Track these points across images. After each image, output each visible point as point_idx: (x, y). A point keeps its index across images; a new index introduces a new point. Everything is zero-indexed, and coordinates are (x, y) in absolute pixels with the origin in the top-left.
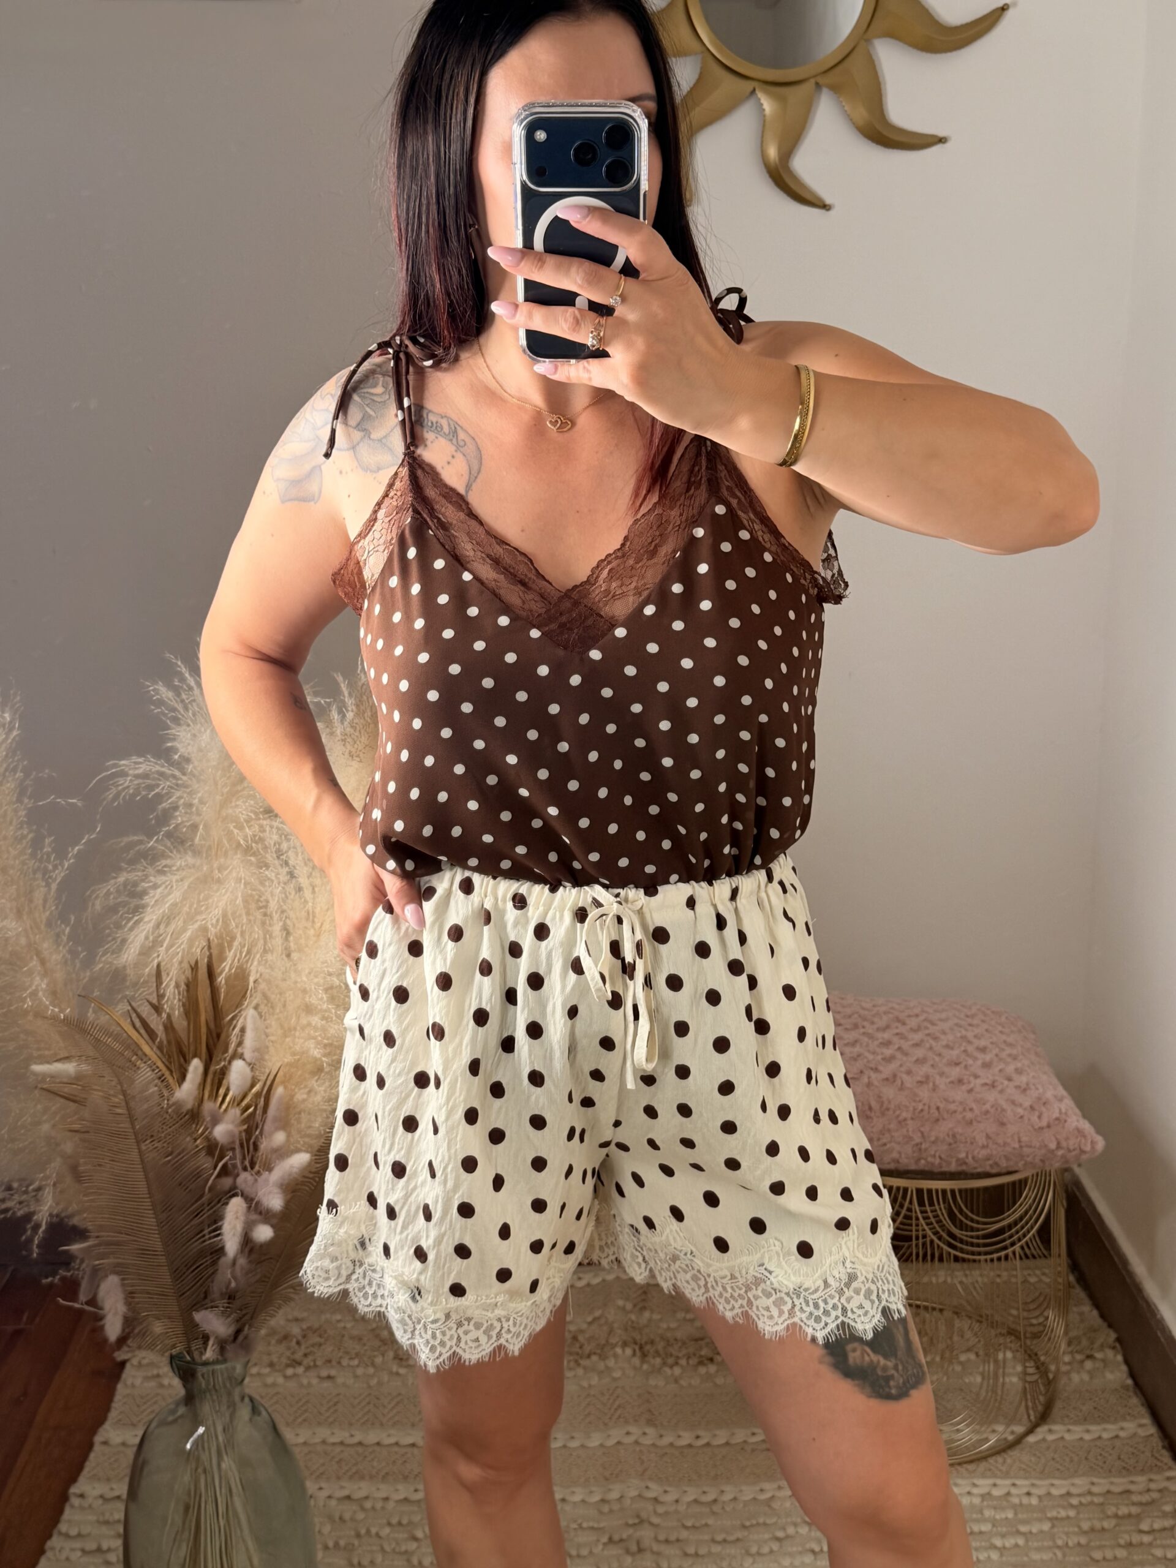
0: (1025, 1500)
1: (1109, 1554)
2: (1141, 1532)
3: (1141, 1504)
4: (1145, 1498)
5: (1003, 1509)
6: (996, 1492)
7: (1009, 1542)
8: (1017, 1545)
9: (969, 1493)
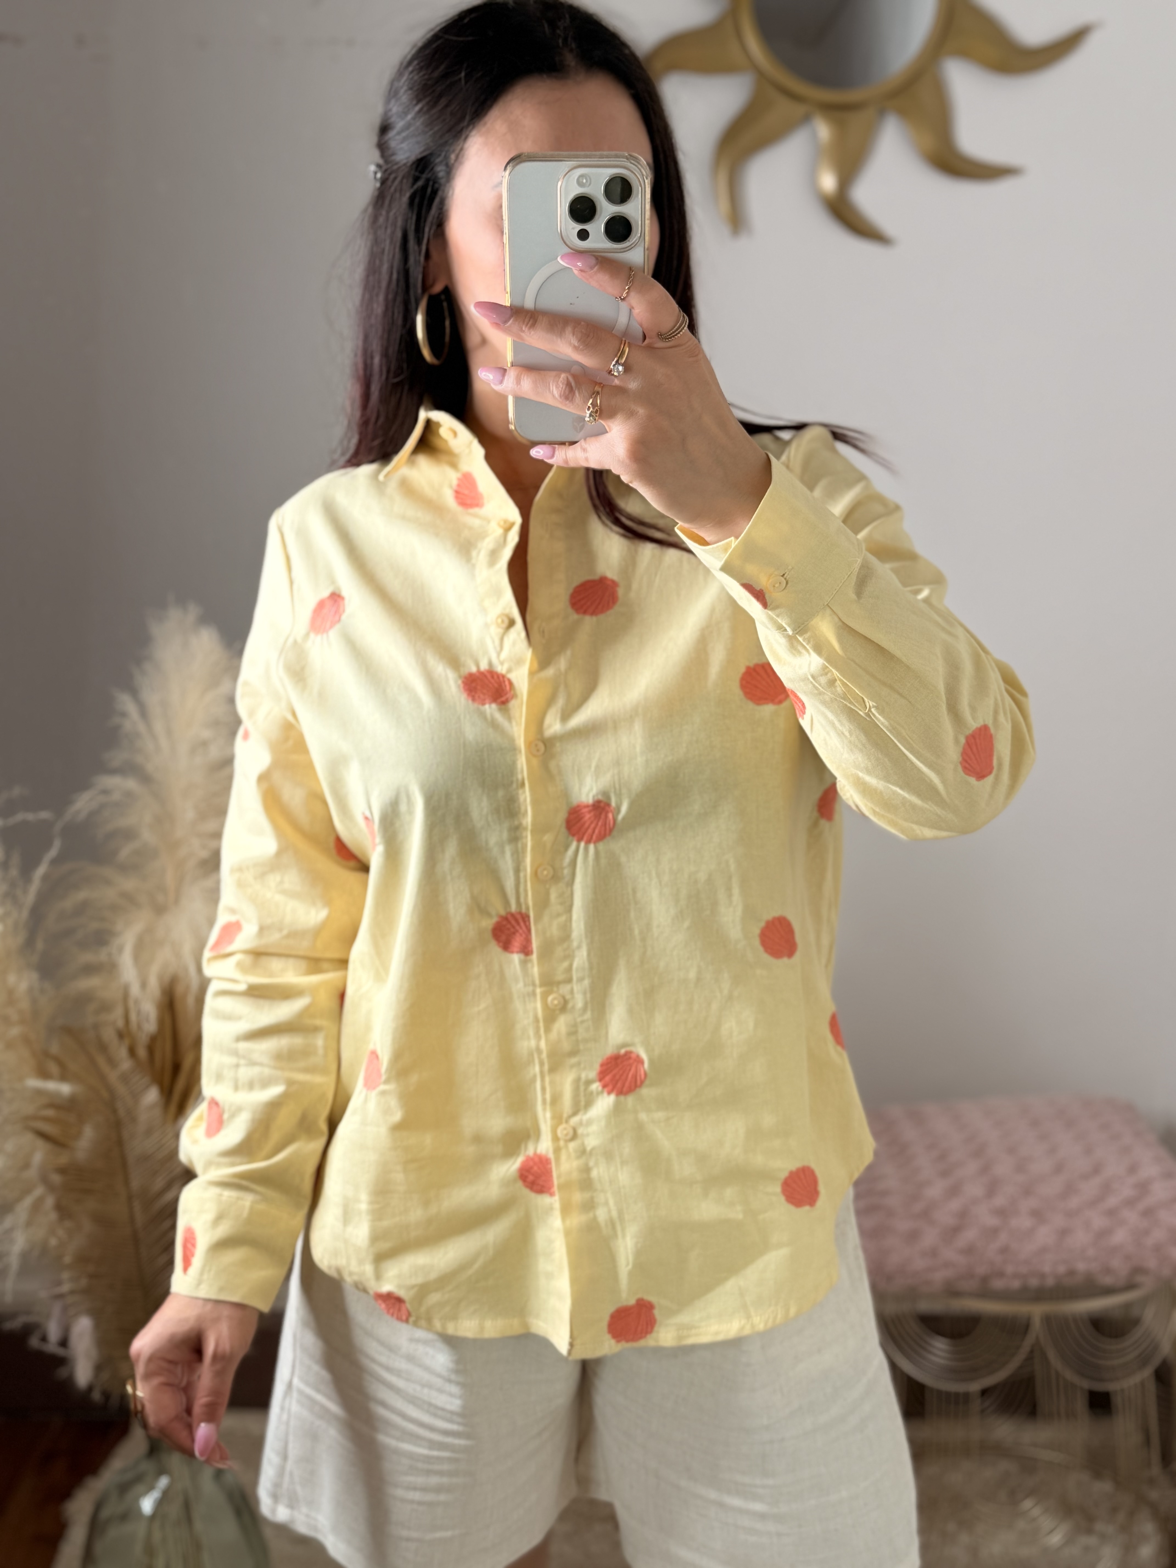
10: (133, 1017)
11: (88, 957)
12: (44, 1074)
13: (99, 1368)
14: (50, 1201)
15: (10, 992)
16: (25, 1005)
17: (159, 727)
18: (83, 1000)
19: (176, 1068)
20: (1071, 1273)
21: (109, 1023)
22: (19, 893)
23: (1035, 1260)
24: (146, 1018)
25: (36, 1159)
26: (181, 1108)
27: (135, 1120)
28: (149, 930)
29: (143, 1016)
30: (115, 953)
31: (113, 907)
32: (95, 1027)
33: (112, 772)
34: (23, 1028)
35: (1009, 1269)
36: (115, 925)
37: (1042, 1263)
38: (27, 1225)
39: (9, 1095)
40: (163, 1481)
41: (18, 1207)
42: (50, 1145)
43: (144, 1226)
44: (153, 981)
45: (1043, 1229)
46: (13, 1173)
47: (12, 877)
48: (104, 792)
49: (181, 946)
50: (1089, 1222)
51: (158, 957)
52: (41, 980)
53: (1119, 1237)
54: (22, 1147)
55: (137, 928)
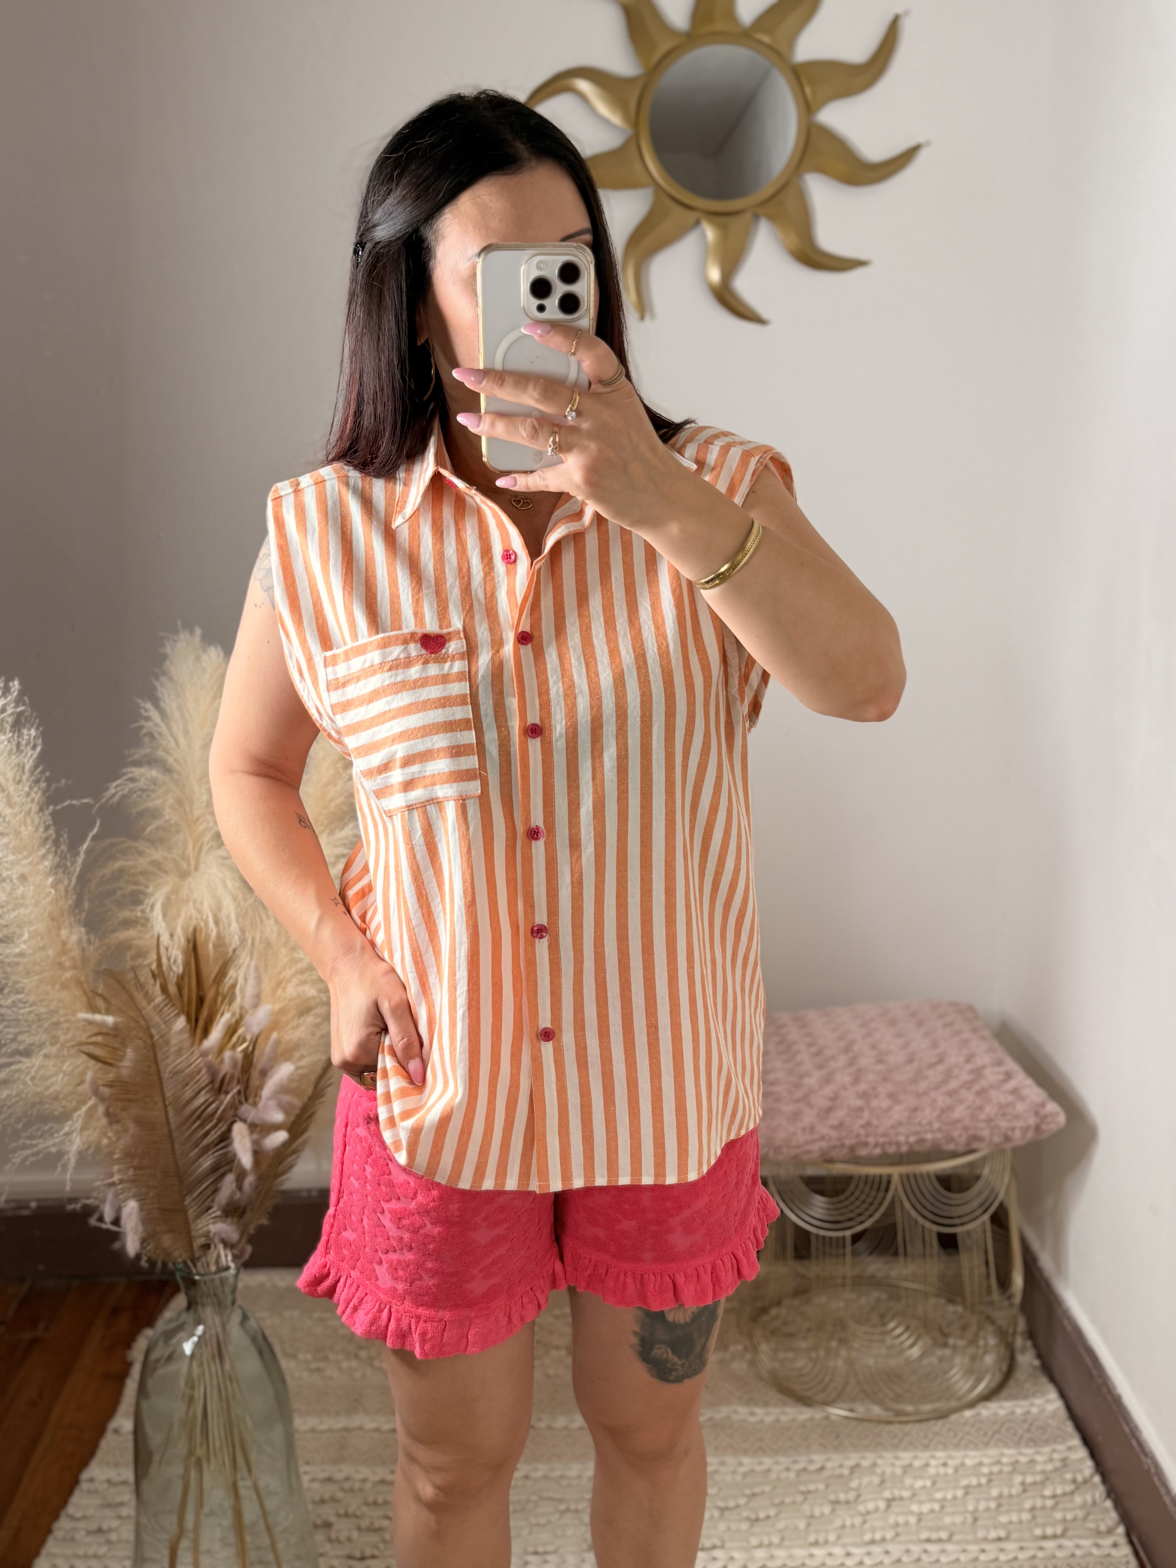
0: (942, 1470)
1: (1015, 1517)
2: (1044, 1497)
3: (1043, 1472)
4: (1049, 1467)
5: (921, 1477)
6: (917, 1463)
7: (925, 1508)
8: (932, 1511)
9: (893, 1465)
10: (164, 960)
11: (126, 914)
12: (94, 1009)
13: (143, 1241)
14: (101, 1109)
15: (64, 943)
16: (76, 953)
17: (177, 729)
18: (122, 948)
19: (201, 1000)
20: (922, 1141)
21: (145, 966)
22: (69, 864)
23: (892, 1132)
24: (175, 961)
25: (89, 1076)
26: (206, 1033)
27: (167, 1043)
28: (175, 891)
29: (172, 960)
30: (148, 910)
31: (145, 873)
32: (133, 969)
33: (138, 764)
34: (75, 972)
35: (871, 1140)
36: (147, 887)
37: (897, 1134)
38: (83, 1129)
39: (65, 1026)
40: (200, 1329)
41: (75, 1115)
42: (99, 1065)
43: (178, 1127)
44: (179, 932)
45: (898, 1108)
46: (70, 1088)
47: (62, 852)
48: (132, 780)
49: (202, 903)
50: (934, 1101)
51: (183, 913)
52: (88, 933)
53: (959, 1112)
54: (77, 1067)
55: (165, 889)
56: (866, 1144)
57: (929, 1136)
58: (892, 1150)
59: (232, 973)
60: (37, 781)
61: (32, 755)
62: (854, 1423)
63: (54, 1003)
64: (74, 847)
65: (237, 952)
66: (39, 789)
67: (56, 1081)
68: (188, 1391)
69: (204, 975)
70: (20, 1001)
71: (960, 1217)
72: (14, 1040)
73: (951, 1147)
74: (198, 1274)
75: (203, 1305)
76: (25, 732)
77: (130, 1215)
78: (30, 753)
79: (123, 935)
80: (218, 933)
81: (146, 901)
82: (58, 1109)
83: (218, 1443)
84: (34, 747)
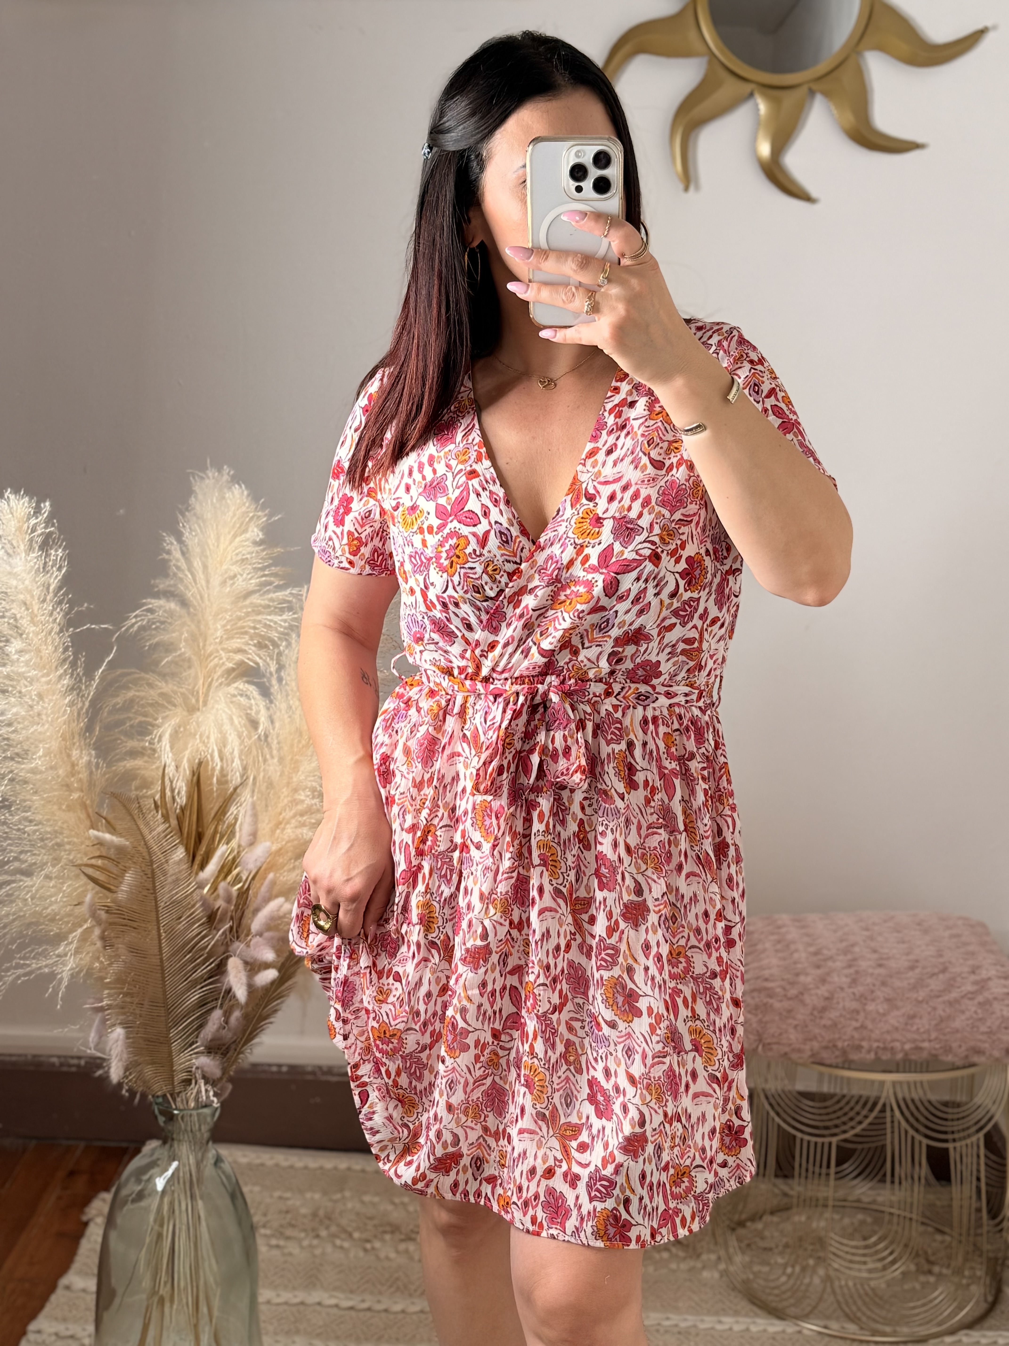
10: (168, 793)
11: (132, 744)
13: (127, 1069)
14: (97, 932)
15: (73, 765)
16: (84, 775)
17: (197, 563)
18: (128, 777)
19: (200, 837)
20: (918, 1049)
21: (147, 797)
22: (83, 687)
23: (888, 1038)
24: (179, 793)
25: (88, 898)
26: (202, 867)
27: (165, 873)
28: (184, 724)
29: (176, 791)
30: (156, 740)
31: (155, 705)
32: (137, 798)
33: (157, 595)
34: (82, 794)
35: (864, 1044)
36: (156, 719)
37: (893, 1041)
38: (77, 951)
39: (68, 847)
40: (175, 1164)
41: (71, 937)
42: (98, 888)
43: (169, 958)
44: (185, 764)
45: (896, 1013)
46: (69, 908)
47: (78, 674)
48: (151, 611)
49: (208, 737)
50: (935, 1009)
51: (190, 745)
52: (97, 757)
53: (958, 1023)
54: (76, 889)
55: (174, 721)
56: (859, 1048)
57: (926, 1045)
58: (885, 1056)
59: (233, 810)
60: (60, 603)
61: (57, 576)
62: (827, 1339)
63: (59, 823)
64: (89, 673)
65: (238, 791)
66: (61, 610)
67: (56, 902)
68: (157, 1228)
69: (205, 812)
70: (26, 819)
71: (953, 1132)
72: (16, 859)
73: (949, 1058)
74: (176, 1109)
75: (179, 1141)
76: (53, 552)
77: (117, 1041)
78: (55, 574)
79: (130, 764)
80: (222, 769)
81: (155, 732)
82: (55, 929)
83: (182, 1284)
84: (59, 569)
